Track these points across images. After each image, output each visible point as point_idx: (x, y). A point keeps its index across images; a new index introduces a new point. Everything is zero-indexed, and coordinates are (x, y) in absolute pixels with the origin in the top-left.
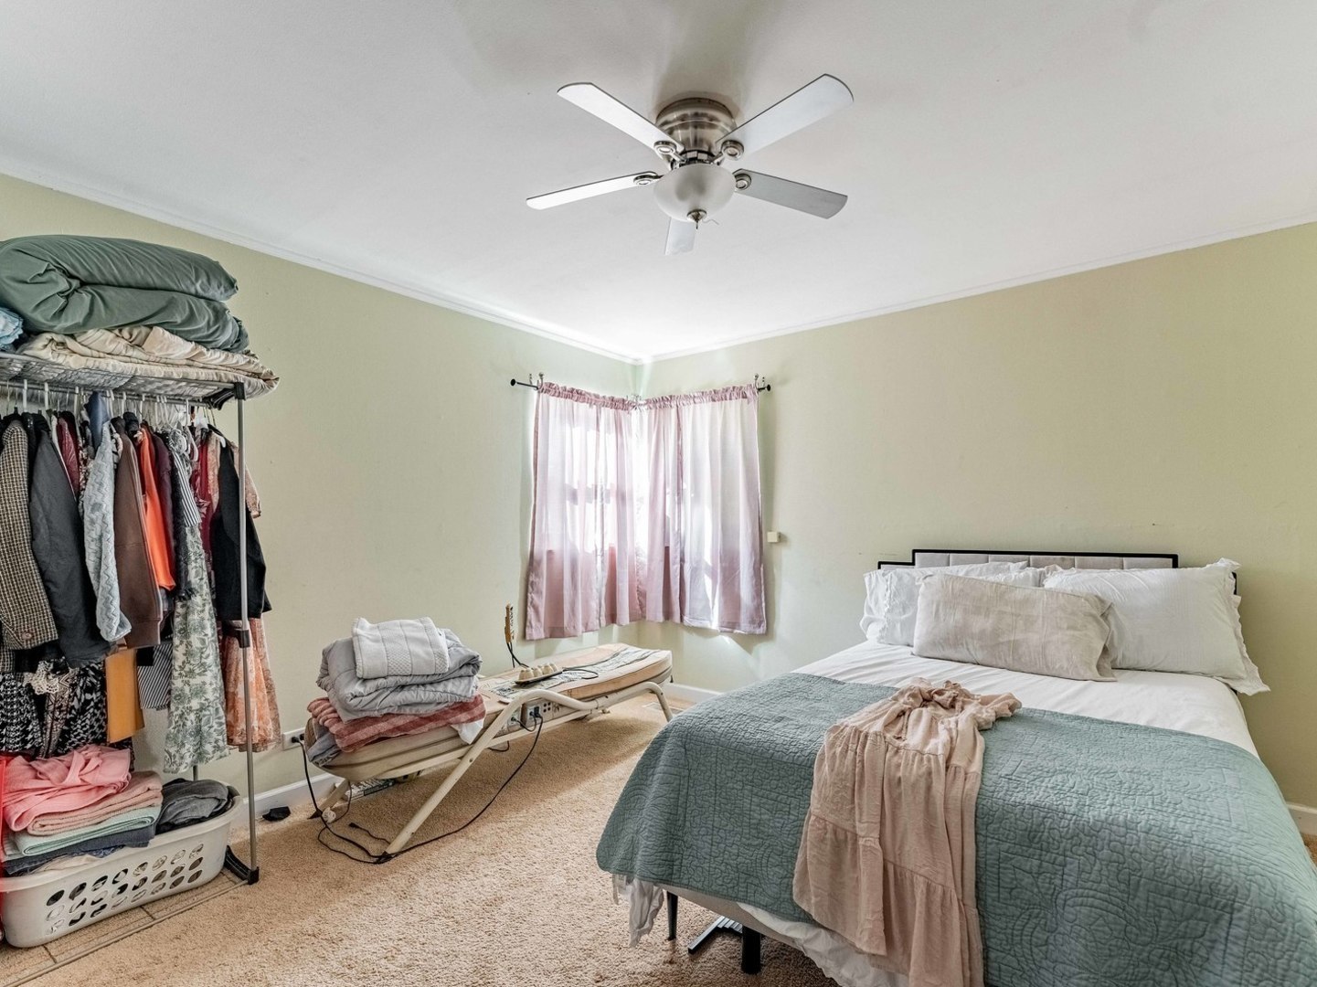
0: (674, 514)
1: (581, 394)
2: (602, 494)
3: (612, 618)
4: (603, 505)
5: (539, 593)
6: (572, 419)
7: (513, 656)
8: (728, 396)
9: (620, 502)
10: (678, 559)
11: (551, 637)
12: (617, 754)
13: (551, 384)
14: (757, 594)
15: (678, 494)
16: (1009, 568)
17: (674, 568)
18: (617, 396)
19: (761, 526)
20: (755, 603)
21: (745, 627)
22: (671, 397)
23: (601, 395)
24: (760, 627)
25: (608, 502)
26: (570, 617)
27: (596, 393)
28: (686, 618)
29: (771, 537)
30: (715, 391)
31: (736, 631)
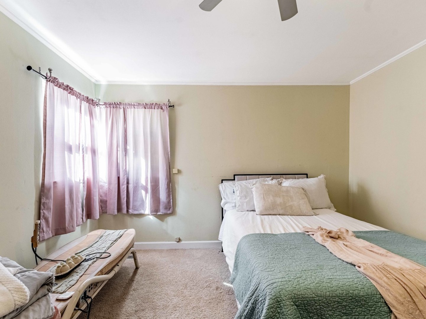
0: (123, 161)
1: (72, 90)
2: (83, 149)
3: (89, 215)
4: (83, 156)
5: (49, 209)
6: (67, 103)
7: (36, 255)
8: (153, 108)
9: (93, 154)
10: (126, 183)
11: (56, 235)
12: (119, 294)
13: (55, 78)
14: (168, 196)
15: (125, 151)
16: (267, 180)
17: (123, 187)
18: (90, 97)
19: (170, 166)
20: (168, 200)
21: (162, 211)
22: (120, 103)
23: (82, 94)
24: (169, 210)
25: (87, 153)
26: (69, 220)
27: (79, 92)
28: (130, 211)
29: (175, 171)
30: (146, 104)
31: (158, 213)
